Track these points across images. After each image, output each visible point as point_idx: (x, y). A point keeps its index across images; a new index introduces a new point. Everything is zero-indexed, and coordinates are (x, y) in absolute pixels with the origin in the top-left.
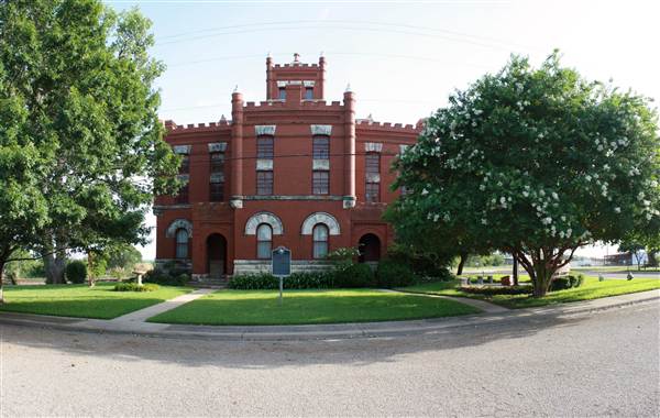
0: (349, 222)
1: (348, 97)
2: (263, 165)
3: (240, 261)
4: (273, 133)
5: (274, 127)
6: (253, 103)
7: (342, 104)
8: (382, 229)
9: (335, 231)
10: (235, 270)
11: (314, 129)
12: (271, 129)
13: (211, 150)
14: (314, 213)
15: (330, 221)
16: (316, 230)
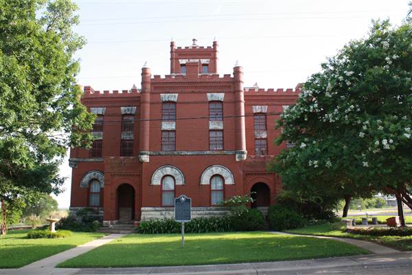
0: (242, 173)
1: (237, 71)
2: (167, 126)
3: (147, 208)
4: (176, 100)
5: (177, 95)
6: (159, 76)
7: (232, 76)
8: (271, 178)
9: (229, 181)
10: (142, 217)
11: (210, 96)
12: (174, 97)
13: (123, 113)
14: (211, 166)
15: (225, 173)
16: (213, 181)
